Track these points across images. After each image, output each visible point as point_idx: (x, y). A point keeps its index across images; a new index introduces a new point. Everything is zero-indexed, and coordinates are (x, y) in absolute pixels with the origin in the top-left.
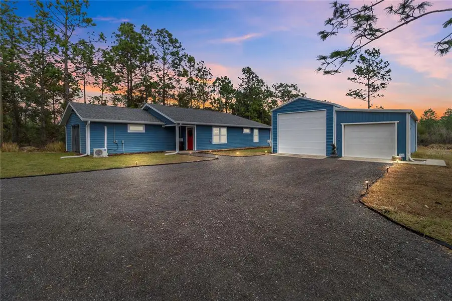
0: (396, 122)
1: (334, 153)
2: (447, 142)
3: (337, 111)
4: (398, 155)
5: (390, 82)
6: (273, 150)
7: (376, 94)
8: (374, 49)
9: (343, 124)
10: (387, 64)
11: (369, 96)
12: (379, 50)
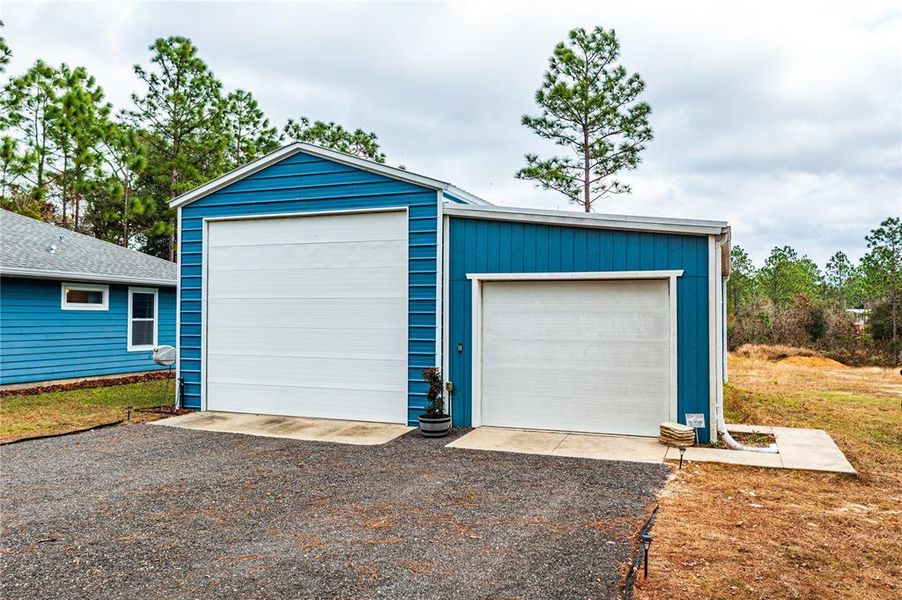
0: (674, 274)
1: (434, 414)
2: (776, 337)
3: (453, 218)
4: (681, 420)
5: (646, 143)
6: (183, 397)
7: (608, 180)
8: (599, 30)
9: (474, 277)
10: (635, 85)
11: (587, 183)
12: (613, 32)
